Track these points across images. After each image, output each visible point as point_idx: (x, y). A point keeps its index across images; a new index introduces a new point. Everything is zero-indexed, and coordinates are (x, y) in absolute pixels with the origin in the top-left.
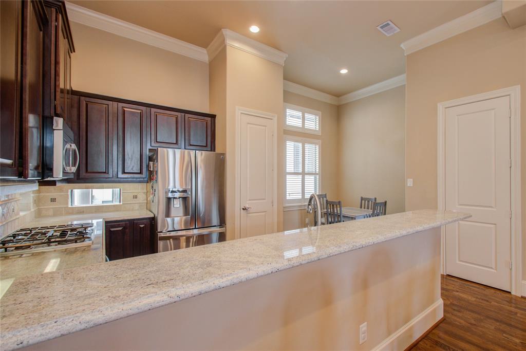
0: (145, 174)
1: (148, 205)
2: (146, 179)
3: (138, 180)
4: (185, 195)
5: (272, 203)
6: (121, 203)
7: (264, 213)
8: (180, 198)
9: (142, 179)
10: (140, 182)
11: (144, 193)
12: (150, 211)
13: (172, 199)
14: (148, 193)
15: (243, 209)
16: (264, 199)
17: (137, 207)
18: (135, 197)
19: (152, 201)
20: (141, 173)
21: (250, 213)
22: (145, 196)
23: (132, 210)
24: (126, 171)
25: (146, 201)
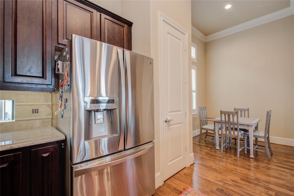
0: (50, 79)
1: (54, 121)
2: (51, 87)
3: (39, 86)
4: (111, 106)
5: (186, 114)
6: (14, 120)
7: (180, 125)
8: (105, 110)
9: (45, 87)
10: (42, 90)
11: (48, 106)
12: (57, 129)
13: (93, 113)
14: (54, 107)
15: (166, 121)
16: (180, 111)
17: (38, 124)
18: (35, 111)
19: (60, 116)
20: (43, 77)
21: (170, 125)
22: (49, 110)
23: (31, 128)
24: (18, 73)
25: (51, 117)
